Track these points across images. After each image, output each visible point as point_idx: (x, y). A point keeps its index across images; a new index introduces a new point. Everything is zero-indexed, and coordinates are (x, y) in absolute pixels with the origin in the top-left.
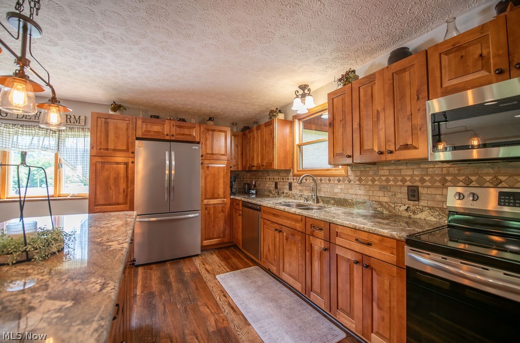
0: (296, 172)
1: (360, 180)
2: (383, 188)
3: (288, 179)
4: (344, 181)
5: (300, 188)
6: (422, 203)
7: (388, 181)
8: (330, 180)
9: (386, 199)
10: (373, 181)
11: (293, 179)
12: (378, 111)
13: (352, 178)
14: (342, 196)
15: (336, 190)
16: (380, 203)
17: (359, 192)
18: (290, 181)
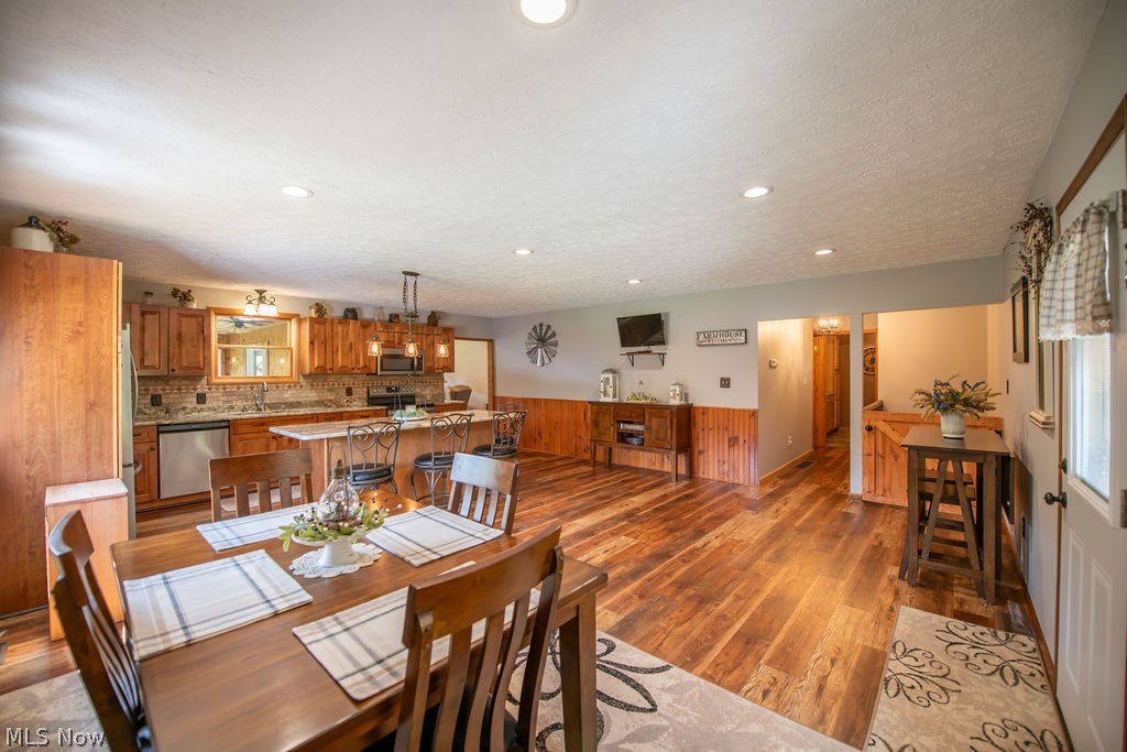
0: (214, 380)
1: (312, 385)
2: (330, 390)
3: (195, 389)
4: (295, 386)
5: (226, 398)
6: (354, 397)
7: (333, 385)
8: (277, 387)
9: (332, 398)
10: (323, 385)
11: (210, 389)
12: (351, 345)
13: (303, 384)
14: (294, 400)
15: (285, 396)
16: (330, 400)
17: (310, 395)
18: (199, 391)
